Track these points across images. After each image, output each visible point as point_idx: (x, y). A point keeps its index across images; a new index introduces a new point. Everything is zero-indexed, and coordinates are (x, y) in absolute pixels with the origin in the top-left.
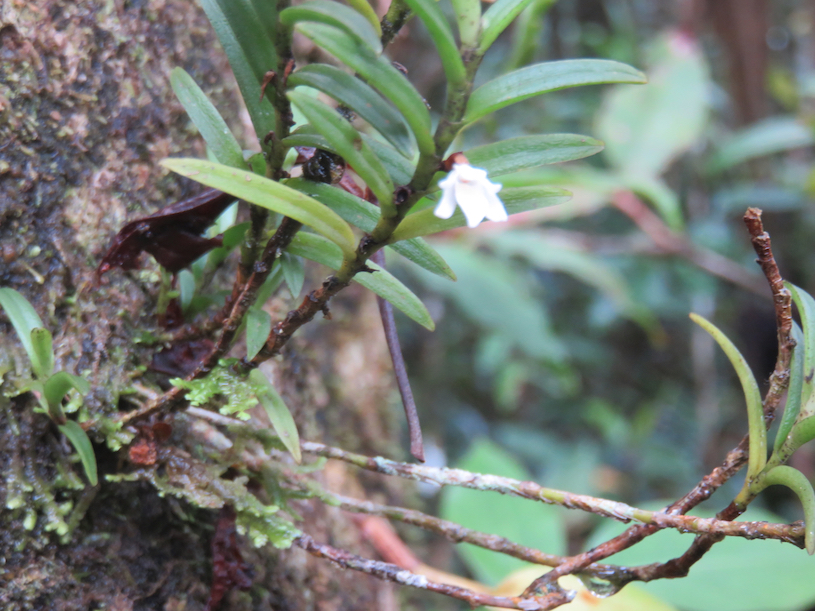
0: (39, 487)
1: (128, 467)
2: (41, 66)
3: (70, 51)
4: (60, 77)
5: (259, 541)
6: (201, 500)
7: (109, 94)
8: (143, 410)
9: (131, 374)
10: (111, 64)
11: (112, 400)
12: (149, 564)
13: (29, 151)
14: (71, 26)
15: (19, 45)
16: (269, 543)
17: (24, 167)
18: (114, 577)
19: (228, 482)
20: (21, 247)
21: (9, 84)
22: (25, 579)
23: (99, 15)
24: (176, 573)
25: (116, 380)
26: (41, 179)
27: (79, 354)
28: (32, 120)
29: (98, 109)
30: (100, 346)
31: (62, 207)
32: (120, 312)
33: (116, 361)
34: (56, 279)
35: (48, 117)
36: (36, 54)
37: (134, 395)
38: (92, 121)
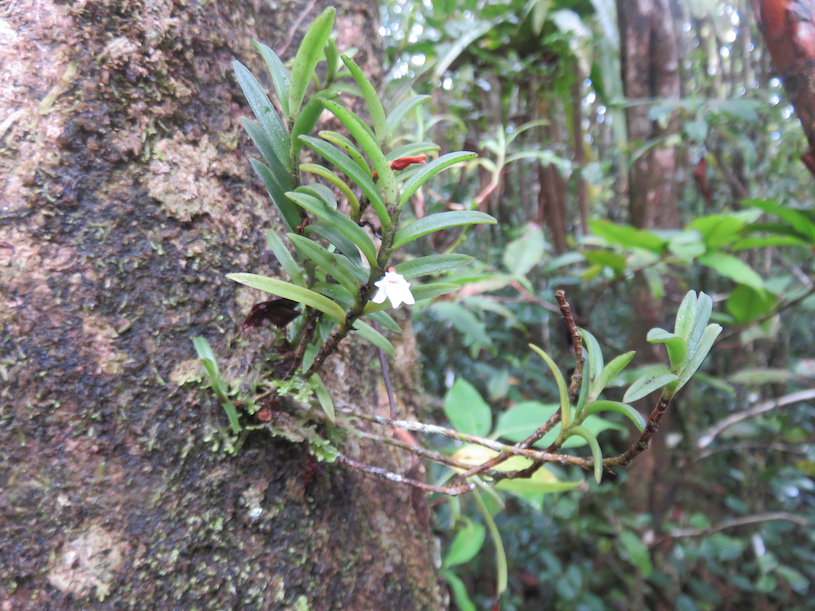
0: (221, 430)
1: (259, 422)
2: (223, 232)
3: (239, 225)
4: (233, 237)
5: (320, 458)
6: (293, 438)
7: (260, 245)
8: (268, 392)
9: (263, 376)
10: (261, 231)
11: (253, 389)
12: (278, 462)
13: (216, 271)
14: (240, 213)
15: (212, 222)
16: (325, 459)
17: (214, 279)
18: (260, 470)
19: (306, 429)
20: (214, 316)
21: (206, 240)
22: (214, 475)
23: (255, 208)
24: (291, 467)
25: (255, 379)
26: (222, 284)
27: (239, 366)
28: (217, 257)
29: (254, 251)
30: (249, 362)
31: (234, 297)
32: (260, 346)
33: (256, 369)
34: (231, 331)
35: (227, 256)
36: (221, 227)
37: (265, 386)
38: (250, 257)
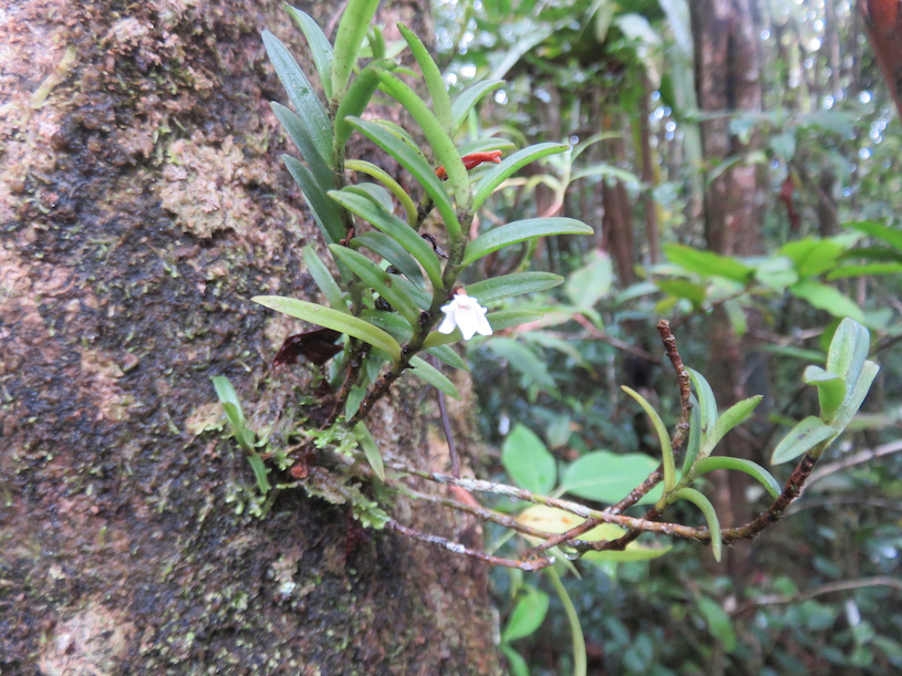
0: (246, 487)
1: (292, 480)
2: (250, 250)
3: (268, 243)
4: (262, 257)
5: (366, 524)
6: (332, 498)
7: (294, 267)
8: (303, 443)
9: (297, 423)
10: (295, 250)
11: (285, 439)
12: (314, 527)
13: (241, 298)
14: (270, 230)
15: (237, 239)
16: (371, 525)
17: (239, 307)
18: (293, 536)
19: (349, 488)
20: (238, 352)
21: (230, 260)
22: (238, 542)
23: (288, 224)
24: (329, 532)
25: (287, 427)
26: (249, 313)
27: (268, 412)
28: (243, 281)
29: (287, 275)
30: (280, 407)
31: (263, 329)
32: (294, 387)
33: (288, 416)
34: (258, 369)
35: (255, 279)
36: (247, 245)
37: (299, 435)
38: (283, 281)
